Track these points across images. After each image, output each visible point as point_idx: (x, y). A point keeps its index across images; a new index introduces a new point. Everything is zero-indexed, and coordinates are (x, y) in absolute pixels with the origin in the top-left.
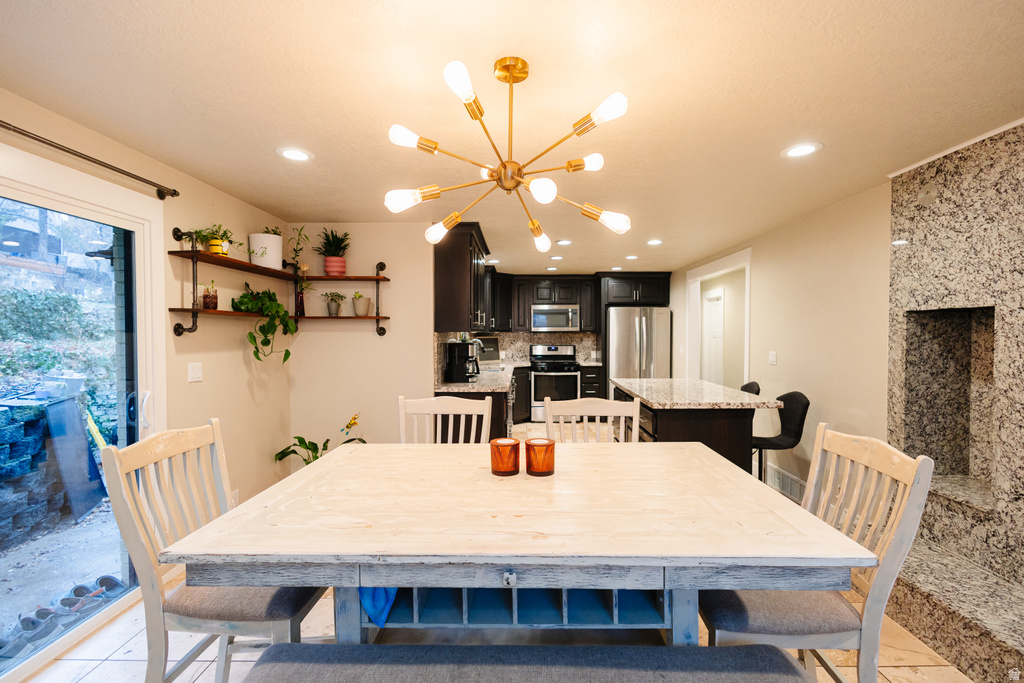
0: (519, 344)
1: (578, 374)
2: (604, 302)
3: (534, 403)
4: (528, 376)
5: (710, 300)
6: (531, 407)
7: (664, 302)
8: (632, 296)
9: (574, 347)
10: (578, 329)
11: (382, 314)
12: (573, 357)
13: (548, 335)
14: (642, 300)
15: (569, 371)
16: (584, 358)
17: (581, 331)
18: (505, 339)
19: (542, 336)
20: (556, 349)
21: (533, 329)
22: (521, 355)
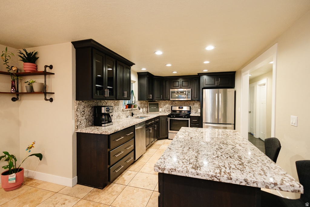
0: (167, 106)
1: (189, 119)
2: (202, 87)
3: (169, 131)
4: (167, 119)
5: (260, 85)
6: (168, 133)
7: (232, 86)
8: (215, 84)
9: (190, 107)
10: (190, 99)
11: (48, 91)
12: (189, 112)
13: (179, 102)
14: (220, 86)
15: (185, 118)
16: (195, 112)
17: (192, 100)
18: (162, 103)
19: (177, 102)
20: (182, 108)
21: (171, 99)
22: (168, 110)
